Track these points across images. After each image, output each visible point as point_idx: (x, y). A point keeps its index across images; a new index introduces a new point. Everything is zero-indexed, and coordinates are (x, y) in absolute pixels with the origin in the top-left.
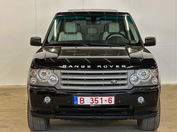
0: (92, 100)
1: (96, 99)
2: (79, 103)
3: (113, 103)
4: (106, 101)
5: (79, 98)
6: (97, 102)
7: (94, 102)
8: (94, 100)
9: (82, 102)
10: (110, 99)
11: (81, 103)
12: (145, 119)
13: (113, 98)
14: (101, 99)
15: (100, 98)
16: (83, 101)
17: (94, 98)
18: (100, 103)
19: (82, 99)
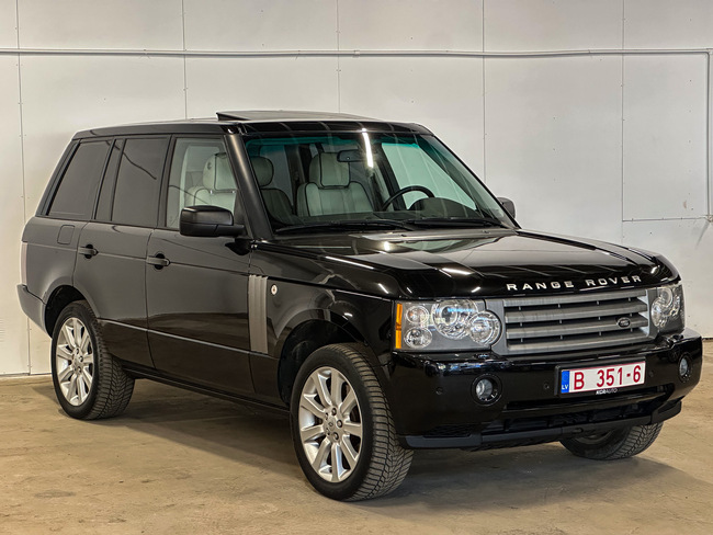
0: (602, 378)
1: (610, 373)
2: (572, 390)
3: (642, 381)
4: (629, 375)
5: (572, 373)
6: (610, 380)
7: (606, 381)
8: (605, 377)
9: (579, 384)
10: (637, 370)
11: (576, 388)
12: (634, 428)
13: (643, 365)
14: (620, 370)
15: (617, 368)
16: (581, 380)
17: (605, 369)
18: (617, 385)
19: (579, 377)
